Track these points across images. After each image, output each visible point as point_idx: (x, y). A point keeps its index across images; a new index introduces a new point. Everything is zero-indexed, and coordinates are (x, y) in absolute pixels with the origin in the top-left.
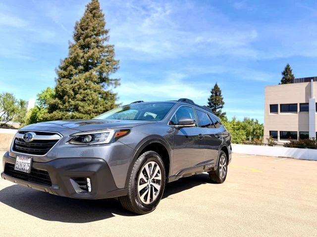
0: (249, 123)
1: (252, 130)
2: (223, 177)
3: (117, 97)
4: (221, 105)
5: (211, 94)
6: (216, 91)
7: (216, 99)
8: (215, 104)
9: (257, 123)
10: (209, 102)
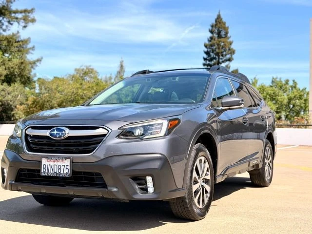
0: (281, 87)
1: (285, 102)
2: (269, 178)
3: (30, 46)
4: (228, 56)
5: (210, 35)
6: (219, 29)
7: (218, 45)
8: (217, 54)
9: (295, 87)
10: (206, 50)
